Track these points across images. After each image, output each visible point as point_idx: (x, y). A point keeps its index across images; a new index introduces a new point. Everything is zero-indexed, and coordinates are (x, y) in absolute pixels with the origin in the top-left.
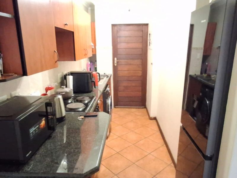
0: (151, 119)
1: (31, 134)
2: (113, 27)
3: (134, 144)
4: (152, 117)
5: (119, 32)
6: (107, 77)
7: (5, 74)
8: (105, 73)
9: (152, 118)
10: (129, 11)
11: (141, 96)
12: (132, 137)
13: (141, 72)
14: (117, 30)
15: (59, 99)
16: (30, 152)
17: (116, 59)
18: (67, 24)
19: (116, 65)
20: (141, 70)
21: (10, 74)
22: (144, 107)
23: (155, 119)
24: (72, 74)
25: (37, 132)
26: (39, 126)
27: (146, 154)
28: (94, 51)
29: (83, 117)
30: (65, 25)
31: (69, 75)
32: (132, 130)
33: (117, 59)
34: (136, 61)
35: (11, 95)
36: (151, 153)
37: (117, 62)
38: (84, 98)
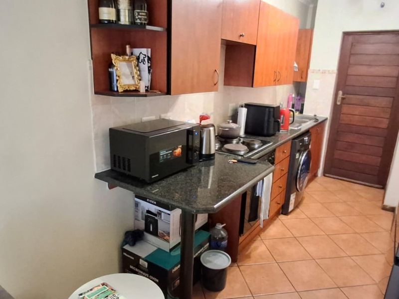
0: (385, 208)
1: (161, 157)
2: (346, 36)
3: (328, 235)
4: (387, 206)
5: (354, 46)
6: (315, 122)
7: (151, 91)
8: (315, 115)
9: (388, 208)
10: (382, 6)
11: (378, 165)
12: (332, 224)
13: (387, 122)
14: (352, 43)
15: (210, 130)
16: (157, 175)
17: (340, 93)
18: (244, 34)
19: (339, 103)
20: (388, 116)
21: (155, 91)
22: (381, 186)
23: (392, 210)
24: (247, 106)
25: (168, 157)
26: (173, 151)
27: (343, 254)
28: (304, 76)
29: (236, 161)
30: (241, 36)
31: (242, 107)
32: (337, 215)
33: (343, 94)
34: (380, 99)
35: (160, 117)
36: (352, 256)
37: (343, 99)
38: (253, 141)
